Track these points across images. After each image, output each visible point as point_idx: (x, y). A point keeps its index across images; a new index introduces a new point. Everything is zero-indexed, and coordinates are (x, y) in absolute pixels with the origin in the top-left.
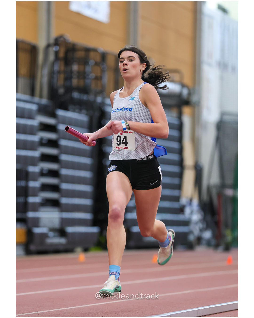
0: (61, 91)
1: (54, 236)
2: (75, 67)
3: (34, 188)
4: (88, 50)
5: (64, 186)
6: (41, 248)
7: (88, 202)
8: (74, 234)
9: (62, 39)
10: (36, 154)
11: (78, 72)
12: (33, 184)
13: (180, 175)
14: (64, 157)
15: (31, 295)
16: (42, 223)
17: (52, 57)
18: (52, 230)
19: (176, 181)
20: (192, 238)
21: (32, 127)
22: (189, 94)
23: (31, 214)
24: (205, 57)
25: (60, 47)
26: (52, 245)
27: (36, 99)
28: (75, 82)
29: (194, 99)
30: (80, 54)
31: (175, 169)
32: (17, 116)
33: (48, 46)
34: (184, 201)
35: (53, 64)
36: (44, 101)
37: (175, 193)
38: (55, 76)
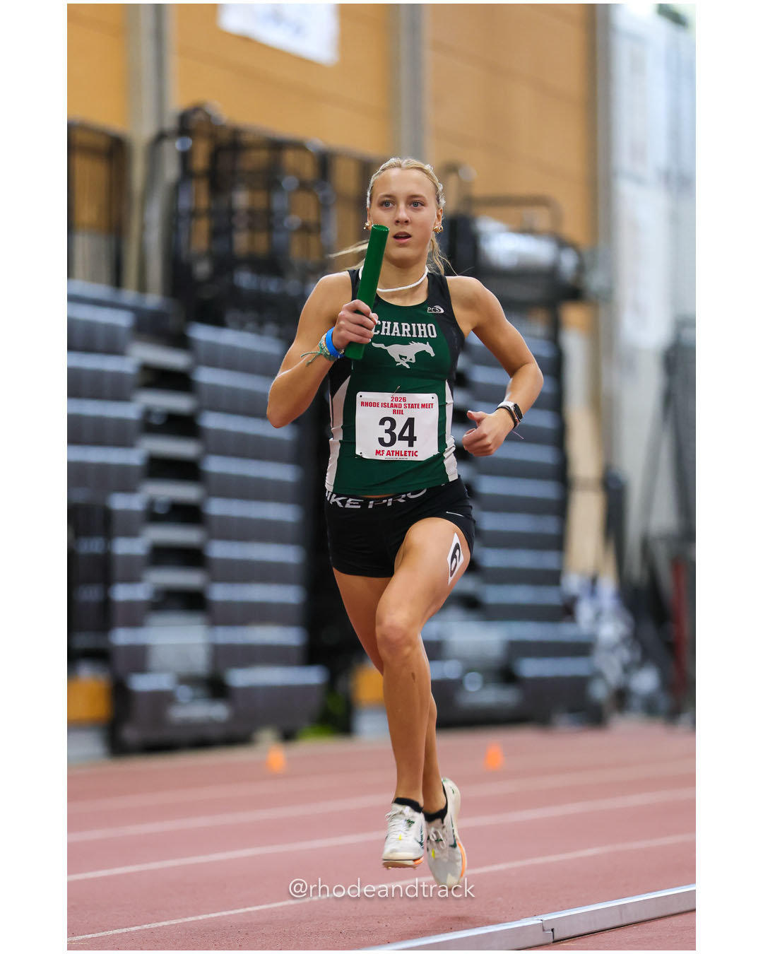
0: (203, 269)
1: (194, 698)
2: (242, 199)
3: (130, 559)
4: (277, 146)
5: (219, 550)
6: (155, 735)
7: (289, 595)
8: (250, 691)
9: (199, 116)
10: (133, 457)
11: (251, 212)
12: (127, 547)
13: (561, 509)
14: (215, 465)
15: (128, 875)
16: (156, 660)
17: (170, 170)
18: (187, 680)
19: (548, 525)
20: (599, 691)
21: (118, 377)
22: (581, 268)
23: (122, 637)
24: (624, 158)
25: (193, 139)
26: (187, 725)
27: (129, 295)
28: (242, 242)
29: (595, 281)
30: (256, 159)
31: (544, 490)
32: (71, 348)
33: (161, 137)
34: (573, 582)
35: (176, 190)
36: (154, 300)
37: (547, 560)
38: (182, 225)
